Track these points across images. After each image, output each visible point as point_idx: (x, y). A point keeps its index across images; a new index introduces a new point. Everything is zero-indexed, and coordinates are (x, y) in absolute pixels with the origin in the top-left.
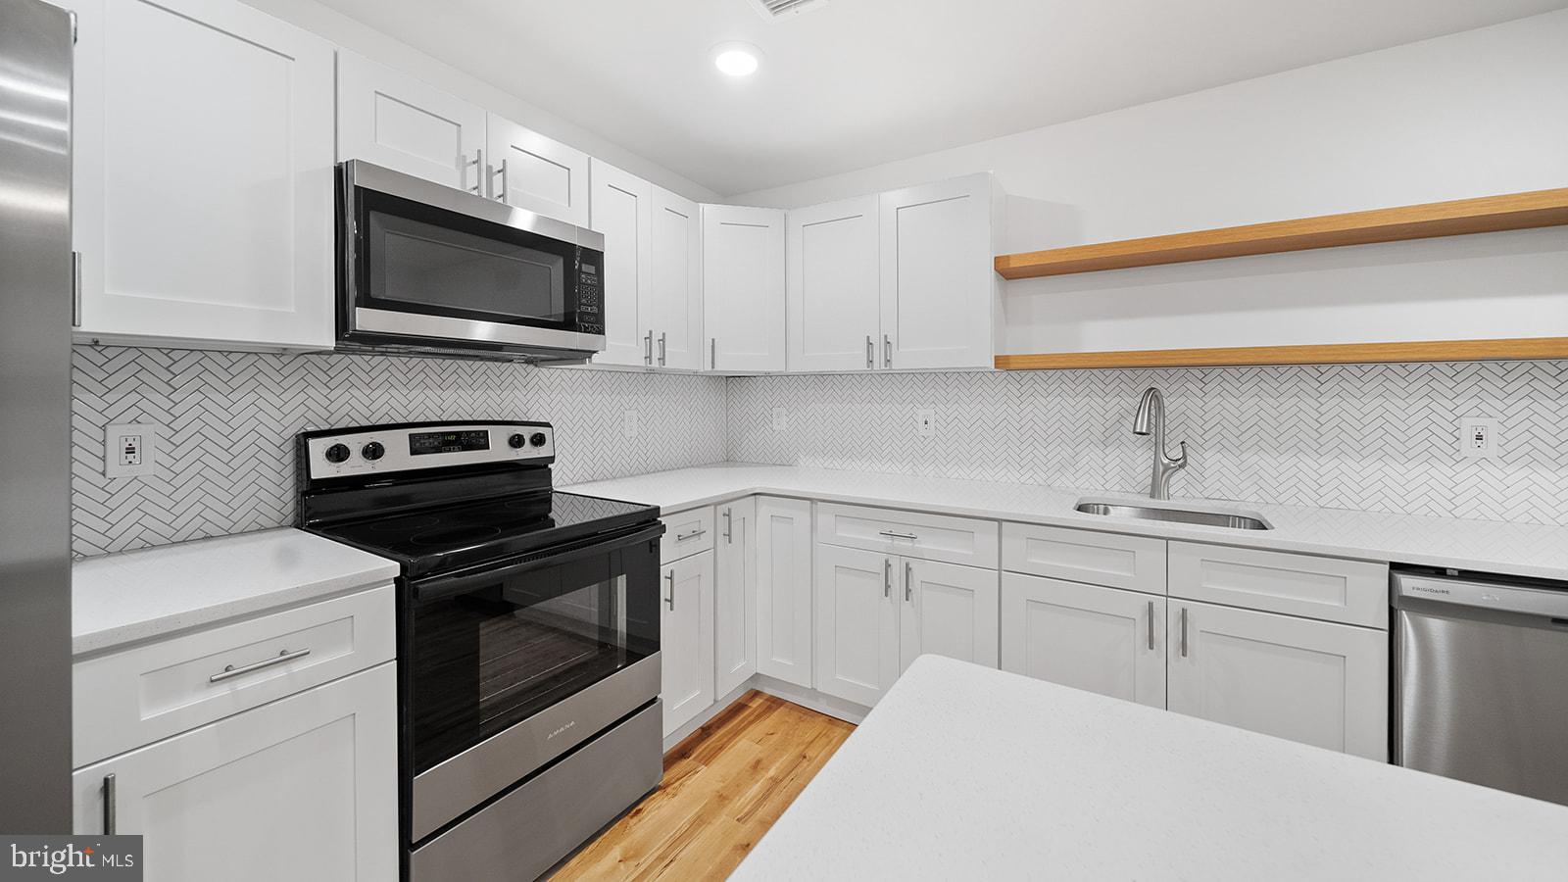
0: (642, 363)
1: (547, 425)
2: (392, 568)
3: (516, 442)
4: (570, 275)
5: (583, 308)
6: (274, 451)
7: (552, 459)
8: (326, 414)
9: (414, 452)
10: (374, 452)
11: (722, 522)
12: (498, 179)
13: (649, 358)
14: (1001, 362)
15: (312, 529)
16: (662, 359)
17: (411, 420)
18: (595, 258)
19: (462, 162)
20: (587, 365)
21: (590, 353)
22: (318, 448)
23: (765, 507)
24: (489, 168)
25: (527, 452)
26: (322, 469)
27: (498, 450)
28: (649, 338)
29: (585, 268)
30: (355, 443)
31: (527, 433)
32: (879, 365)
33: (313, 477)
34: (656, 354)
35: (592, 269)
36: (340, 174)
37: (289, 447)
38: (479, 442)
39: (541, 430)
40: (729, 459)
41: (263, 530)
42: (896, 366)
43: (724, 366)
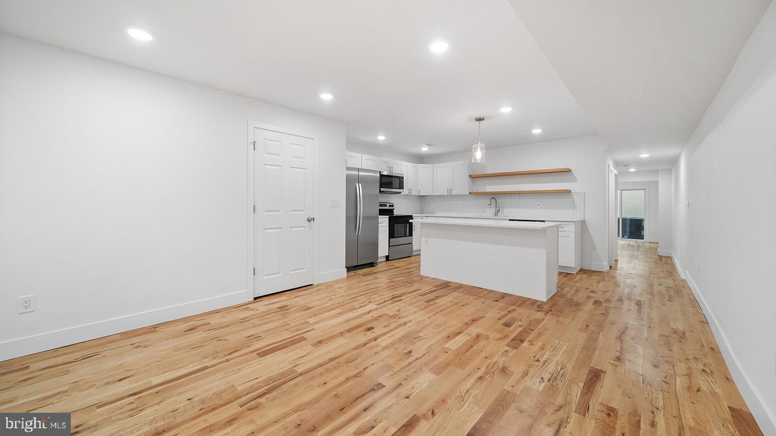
3: (390, 206)
4: (400, 180)
5: (401, 186)
13: (409, 193)
14: (470, 193)
18: (402, 178)
20: (401, 194)
21: (401, 192)
25: (391, 208)
27: (388, 208)
28: (409, 189)
32: (449, 194)
35: (402, 180)
38: (386, 206)
39: (393, 204)
42: (452, 194)
43: (421, 194)
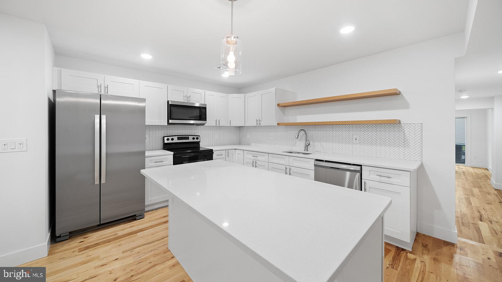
0: (215, 125)
1: (199, 136)
2: (173, 153)
6: (161, 139)
7: (200, 142)
8: (166, 134)
9: (178, 140)
10: (172, 139)
11: (227, 153)
12: (189, 98)
13: (216, 124)
14: (278, 124)
15: (165, 150)
16: (219, 124)
17: (178, 135)
18: (205, 108)
19: (184, 97)
20: (204, 126)
21: (205, 124)
22: (166, 138)
23: (237, 151)
24: (188, 97)
25: (195, 140)
26: (166, 142)
27: (191, 140)
28: (216, 121)
29: (203, 110)
30: (170, 138)
31: (195, 137)
33: (165, 142)
34: (218, 123)
35: (204, 110)
36: (168, 102)
37: (162, 138)
38: (188, 138)
40: (240, 144)
41: (159, 150)
42: (261, 125)
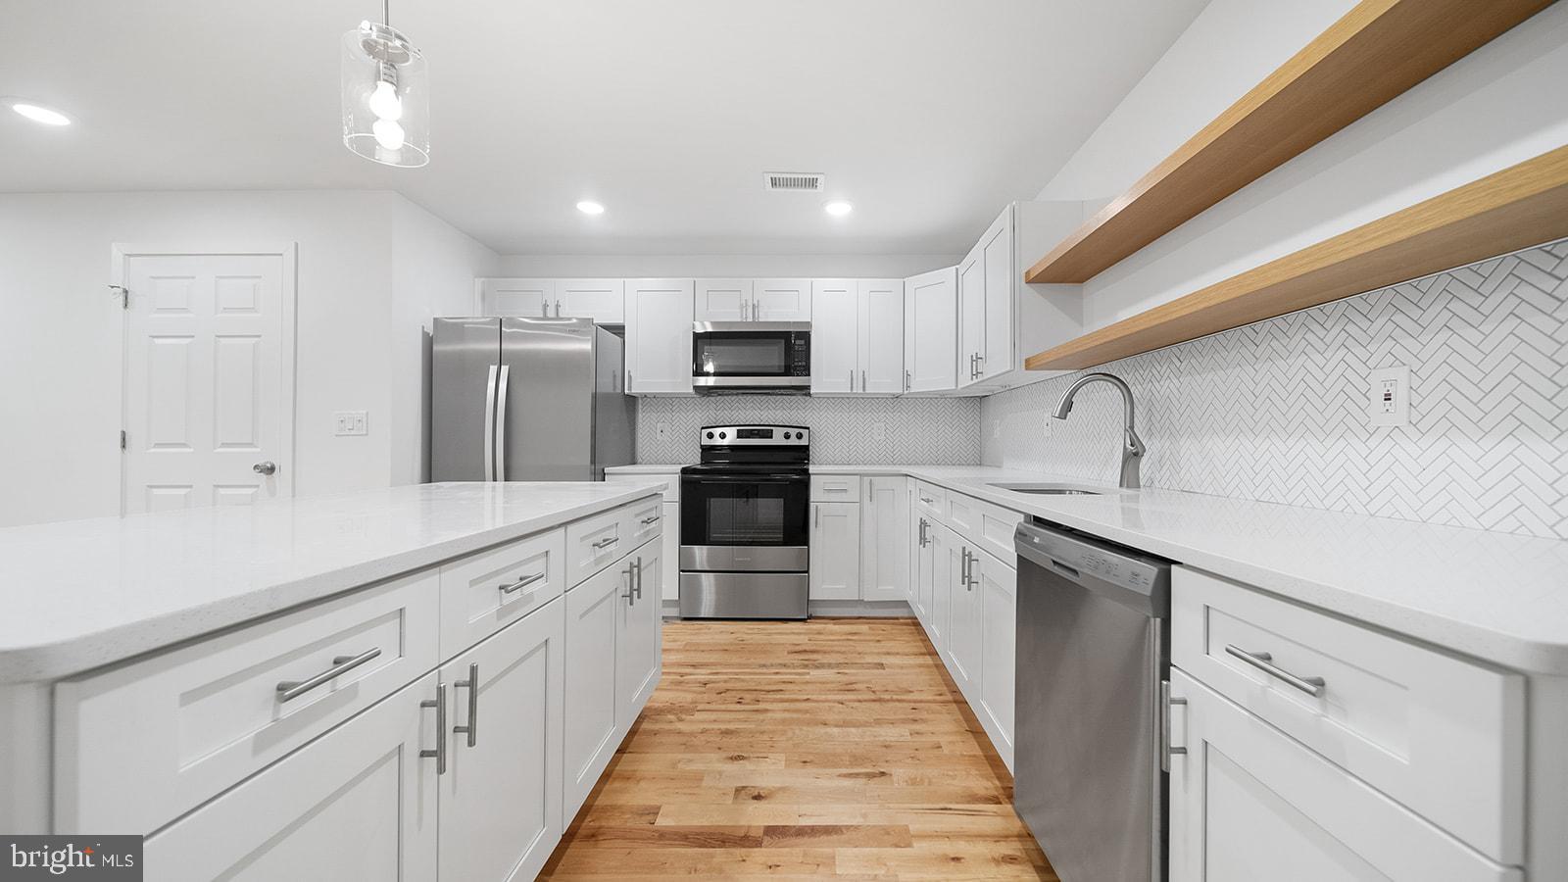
0: (848, 392)
1: (807, 429)
3: (787, 436)
5: (796, 364)
7: (809, 446)
9: (738, 437)
10: (723, 436)
11: (866, 488)
12: (756, 309)
14: (1028, 363)
16: (864, 387)
17: (740, 423)
18: (805, 336)
19: (741, 307)
22: (705, 433)
24: (753, 305)
25: (793, 441)
26: (706, 442)
27: (778, 439)
28: (851, 375)
29: (798, 342)
30: (715, 432)
31: (793, 432)
33: (703, 445)
34: (858, 383)
35: (803, 342)
38: (769, 435)
39: (801, 431)
